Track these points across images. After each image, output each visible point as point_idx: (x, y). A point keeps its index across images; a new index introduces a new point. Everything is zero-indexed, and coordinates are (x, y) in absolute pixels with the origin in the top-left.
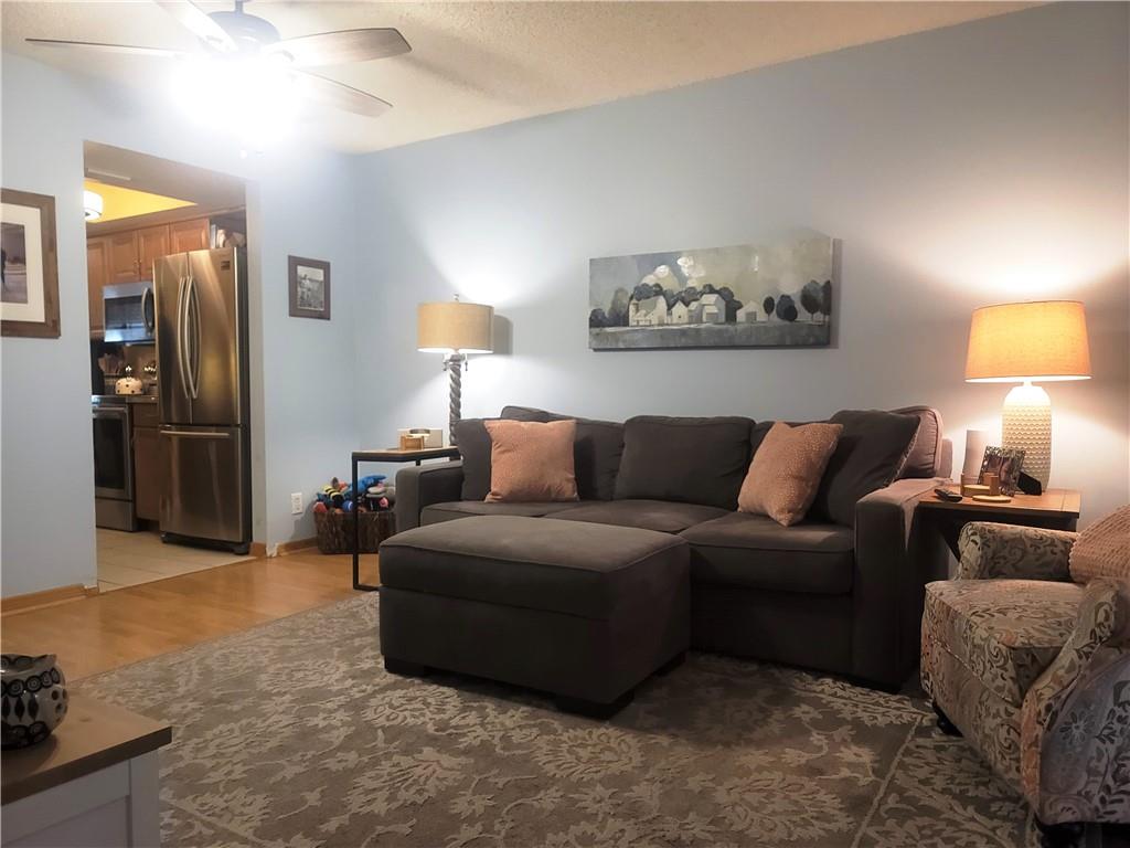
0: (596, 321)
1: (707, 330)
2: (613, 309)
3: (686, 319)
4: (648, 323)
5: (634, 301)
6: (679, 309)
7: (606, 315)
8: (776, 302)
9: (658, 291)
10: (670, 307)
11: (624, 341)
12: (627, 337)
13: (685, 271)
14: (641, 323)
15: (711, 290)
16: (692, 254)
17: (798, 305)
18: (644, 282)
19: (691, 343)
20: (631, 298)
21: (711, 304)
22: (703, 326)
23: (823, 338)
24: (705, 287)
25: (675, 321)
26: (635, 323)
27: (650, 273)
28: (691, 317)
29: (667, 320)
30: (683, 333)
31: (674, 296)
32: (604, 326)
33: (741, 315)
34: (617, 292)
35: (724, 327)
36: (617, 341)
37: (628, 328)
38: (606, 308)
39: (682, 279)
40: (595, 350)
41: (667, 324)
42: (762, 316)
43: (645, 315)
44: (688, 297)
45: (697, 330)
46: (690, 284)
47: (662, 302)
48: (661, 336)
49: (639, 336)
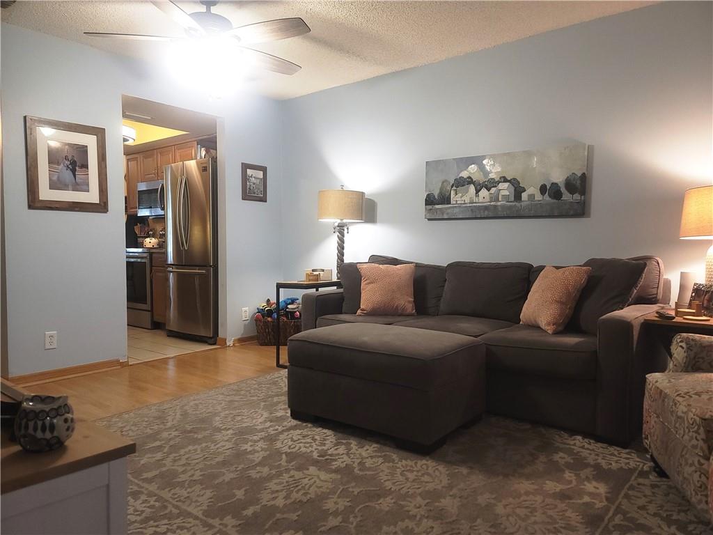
0: (430, 201)
1: (503, 206)
2: (441, 193)
3: (488, 199)
4: (463, 202)
5: (454, 188)
6: (484, 192)
7: (436, 197)
8: (548, 188)
9: (470, 181)
10: (477, 191)
11: (448, 214)
12: (449, 211)
13: (488, 168)
14: (458, 202)
15: (505, 180)
16: (493, 157)
17: (563, 190)
18: (460, 175)
19: (491, 215)
20: (452, 187)
21: (505, 189)
22: (499, 204)
23: (580, 211)
24: (500, 178)
25: (480, 201)
26: (454, 202)
27: (465, 170)
28: (491, 198)
29: (475, 199)
30: (486, 208)
31: (480, 184)
32: (435, 205)
33: (524, 196)
34: (443, 182)
35: (514, 204)
36: (443, 214)
37: (449, 206)
38: (436, 193)
39: (486, 173)
40: (429, 220)
41: (475, 203)
42: (538, 197)
43: (461, 197)
44: (489, 185)
45: (495, 206)
46: (492, 176)
47: (472, 188)
48: (472, 210)
49: (456, 210)
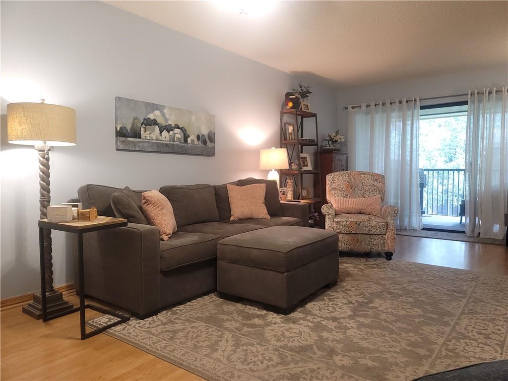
0: (121, 134)
1: (177, 145)
2: (132, 128)
3: (168, 139)
4: (151, 139)
5: (143, 126)
6: (165, 133)
7: (129, 131)
8: (200, 137)
9: (155, 122)
10: (161, 132)
11: (139, 146)
12: (140, 144)
13: (167, 116)
14: (147, 138)
15: (178, 128)
16: (170, 108)
17: (207, 140)
18: (148, 116)
19: (170, 150)
20: (142, 124)
21: (178, 133)
22: (175, 143)
24: (175, 125)
25: (163, 139)
26: (145, 138)
27: (152, 113)
28: (170, 138)
29: (160, 138)
30: (167, 145)
31: (163, 127)
32: (127, 137)
33: (189, 140)
34: (134, 119)
35: (183, 144)
36: (135, 146)
37: (140, 140)
38: (129, 127)
39: (166, 120)
40: (118, 150)
41: (160, 140)
42: (196, 142)
43: (150, 134)
44: (169, 129)
45: (173, 145)
46: (170, 122)
47: (157, 129)
48: (157, 145)
49: (146, 145)
